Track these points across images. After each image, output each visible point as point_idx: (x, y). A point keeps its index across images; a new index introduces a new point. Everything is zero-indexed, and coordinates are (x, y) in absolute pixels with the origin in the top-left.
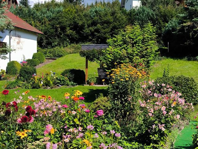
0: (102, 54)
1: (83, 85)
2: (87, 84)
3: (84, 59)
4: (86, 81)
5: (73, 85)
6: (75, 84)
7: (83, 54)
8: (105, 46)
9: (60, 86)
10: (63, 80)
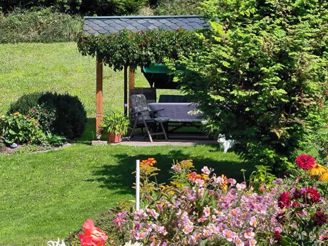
0: (151, 46)
1: (90, 144)
2: (102, 139)
3: (92, 61)
4: (98, 129)
5: (52, 143)
6: (59, 138)
7: (88, 46)
8: (161, 21)
9: (15, 145)
10: (24, 129)
